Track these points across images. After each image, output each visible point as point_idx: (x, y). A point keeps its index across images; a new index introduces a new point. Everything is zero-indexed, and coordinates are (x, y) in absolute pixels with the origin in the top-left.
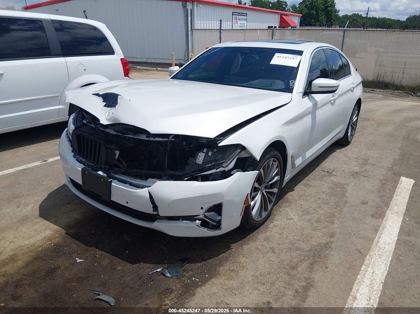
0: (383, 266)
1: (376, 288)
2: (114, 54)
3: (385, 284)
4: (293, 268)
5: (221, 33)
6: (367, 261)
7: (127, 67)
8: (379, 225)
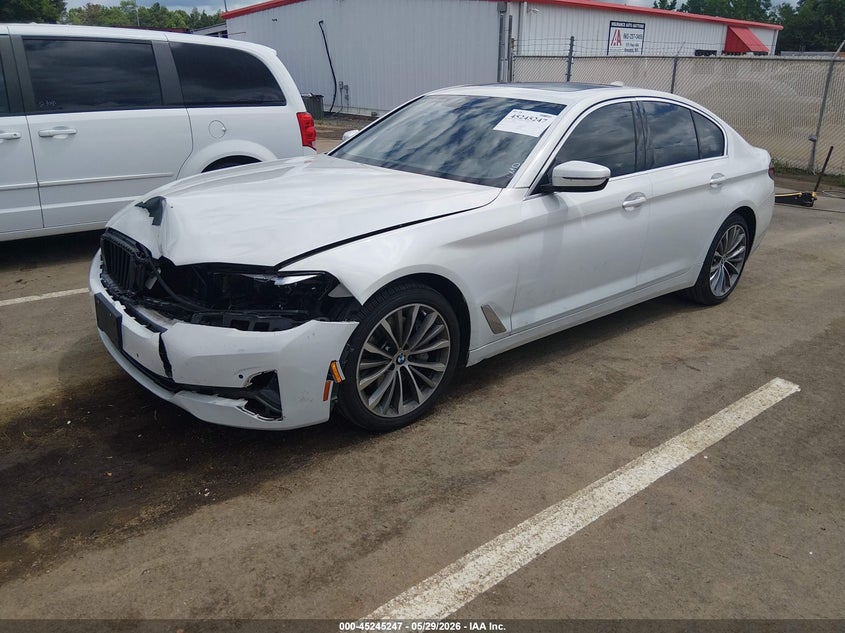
0: (567, 529)
1: (516, 560)
2: (285, 105)
3: (541, 559)
4: (393, 501)
5: (570, 64)
6: (543, 514)
7: (310, 129)
8: (631, 457)
